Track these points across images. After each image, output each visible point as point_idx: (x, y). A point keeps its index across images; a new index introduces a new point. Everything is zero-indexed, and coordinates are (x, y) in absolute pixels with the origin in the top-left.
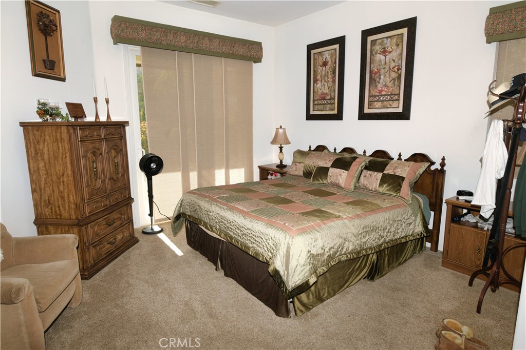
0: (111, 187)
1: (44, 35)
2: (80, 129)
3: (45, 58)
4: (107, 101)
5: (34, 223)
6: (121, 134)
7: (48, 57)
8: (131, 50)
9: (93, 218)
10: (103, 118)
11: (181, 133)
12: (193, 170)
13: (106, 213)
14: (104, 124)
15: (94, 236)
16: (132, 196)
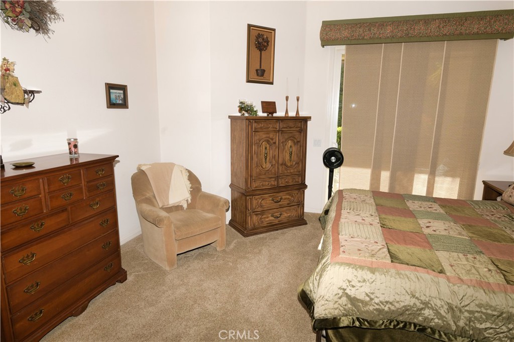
0: (282, 171)
1: (260, 50)
2: (255, 122)
3: (259, 68)
4: (298, 100)
5: (230, 186)
6: (301, 128)
7: (260, 67)
8: (338, 50)
9: (258, 192)
10: (292, 114)
11: (377, 130)
12: (385, 170)
13: (272, 191)
14: (281, 118)
15: (257, 206)
16: (306, 183)
